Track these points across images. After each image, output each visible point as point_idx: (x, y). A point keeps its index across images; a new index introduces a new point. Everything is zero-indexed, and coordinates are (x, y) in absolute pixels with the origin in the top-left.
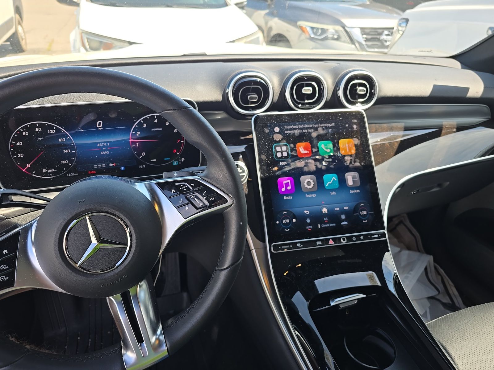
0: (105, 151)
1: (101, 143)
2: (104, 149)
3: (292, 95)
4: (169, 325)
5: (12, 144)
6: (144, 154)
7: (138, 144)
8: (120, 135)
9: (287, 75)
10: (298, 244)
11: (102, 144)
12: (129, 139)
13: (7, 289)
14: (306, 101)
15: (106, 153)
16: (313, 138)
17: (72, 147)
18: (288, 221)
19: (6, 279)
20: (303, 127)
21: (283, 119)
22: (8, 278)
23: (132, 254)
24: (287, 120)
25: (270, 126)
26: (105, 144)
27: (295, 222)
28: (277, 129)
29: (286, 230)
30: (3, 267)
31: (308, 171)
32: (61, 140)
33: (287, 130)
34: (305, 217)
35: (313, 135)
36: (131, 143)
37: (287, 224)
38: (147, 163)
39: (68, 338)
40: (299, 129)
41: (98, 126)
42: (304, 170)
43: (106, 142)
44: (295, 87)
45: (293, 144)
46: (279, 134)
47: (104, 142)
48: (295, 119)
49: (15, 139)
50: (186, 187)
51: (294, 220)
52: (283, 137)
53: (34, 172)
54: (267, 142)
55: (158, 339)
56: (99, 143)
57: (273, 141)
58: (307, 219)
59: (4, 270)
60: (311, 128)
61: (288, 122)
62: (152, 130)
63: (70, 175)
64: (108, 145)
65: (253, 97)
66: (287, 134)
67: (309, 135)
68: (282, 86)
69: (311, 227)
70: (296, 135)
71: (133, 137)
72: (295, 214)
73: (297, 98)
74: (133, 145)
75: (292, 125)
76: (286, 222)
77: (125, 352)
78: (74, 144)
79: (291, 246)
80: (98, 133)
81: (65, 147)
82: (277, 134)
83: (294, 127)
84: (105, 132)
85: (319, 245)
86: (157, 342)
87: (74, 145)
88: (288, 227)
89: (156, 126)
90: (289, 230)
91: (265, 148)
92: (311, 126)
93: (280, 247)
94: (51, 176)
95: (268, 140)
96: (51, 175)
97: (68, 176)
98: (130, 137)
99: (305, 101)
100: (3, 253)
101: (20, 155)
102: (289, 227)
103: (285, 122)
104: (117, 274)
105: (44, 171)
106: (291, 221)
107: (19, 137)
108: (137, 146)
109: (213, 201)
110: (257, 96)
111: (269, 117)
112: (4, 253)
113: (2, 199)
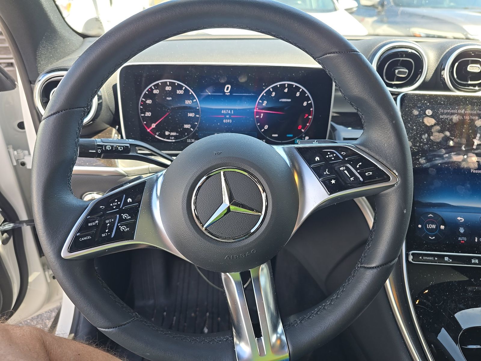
0: (228, 119)
1: (226, 109)
2: (228, 116)
3: (451, 72)
4: (292, 323)
5: (142, 101)
6: (266, 127)
7: (262, 115)
8: (245, 103)
9: (448, 48)
10: (445, 258)
11: (226, 111)
12: (254, 108)
13: (126, 241)
14: (470, 82)
15: (229, 121)
16: (477, 127)
17: (196, 111)
18: (434, 226)
19: (127, 230)
20: (464, 112)
21: (438, 100)
22: (128, 229)
23: (266, 225)
24: (444, 102)
25: (420, 107)
26: (229, 112)
27: (443, 229)
28: (429, 112)
29: (430, 237)
30: (126, 216)
31: (467, 167)
32: (188, 102)
33: (442, 114)
34: (458, 225)
35: (477, 123)
36: (256, 113)
37: (432, 230)
38: (268, 138)
39: (155, 311)
40: (458, 114)
41: (225, 91)
42: (462, 166)
43: (231, 110)
44: (457, 64)
45: (449, 131)
46: (431, 117)
47: (228, 109)
48: (454, 101)
49: (146, 97)
50: (335, 155)
51: (442, 227)
52: (437, 122)
53: (157, 133)
54: (415, 126)
55: (279, 338)
56: (224, 109)
57: (423, 125)
58: (460, 228)
59: (126, 219)
60: (475, 115)
61: (444, 104)
62: (280, 100)
63: (190, 142)
64: (232, 112)
65: (402, 72)
66: (442, 118)
67: (472, 123)
68: (439, 61)
69: (465, 239)
70: (454, 121)
71: (259, 107)
72: (443, 218)
73: (457, 78)
74: (257, 116)
75: (449, 109)
76: (431, 228)
77: (238, 342)
78: (199, 107)
79: (436, 259)
80: (224, 98)
81: (190, 111)
82: (428, 118)
83: (453, 111)
84: (231, 98)
85: (475, 264)
86: (279, 342)
87: (199, 109)
88: (433, 234)
89: (286, 96)
90: (434, 238)
91: (411, 133)
92: (475, 112)
93: (421, 258)
94: (172, 140)
95: (416, 123)
96: (173, 138)
97: (188, 142)
98: (256, 106)
99: (468, 81)
100: (127, 201)
101: (148, 114)
102: (435, 234)
103: (440, 105)
104: (245, 246)
105: (167, 133)
106: (438, 227)
107: (150, 95)
108: (261, 117)
109: (370, 177)
110: (407, 71)
111: (419, 96)
112: (129, 202)
113: (130, 150)
